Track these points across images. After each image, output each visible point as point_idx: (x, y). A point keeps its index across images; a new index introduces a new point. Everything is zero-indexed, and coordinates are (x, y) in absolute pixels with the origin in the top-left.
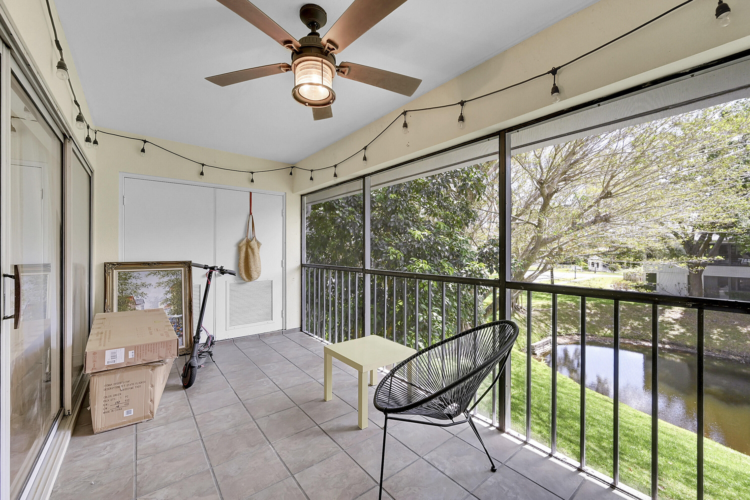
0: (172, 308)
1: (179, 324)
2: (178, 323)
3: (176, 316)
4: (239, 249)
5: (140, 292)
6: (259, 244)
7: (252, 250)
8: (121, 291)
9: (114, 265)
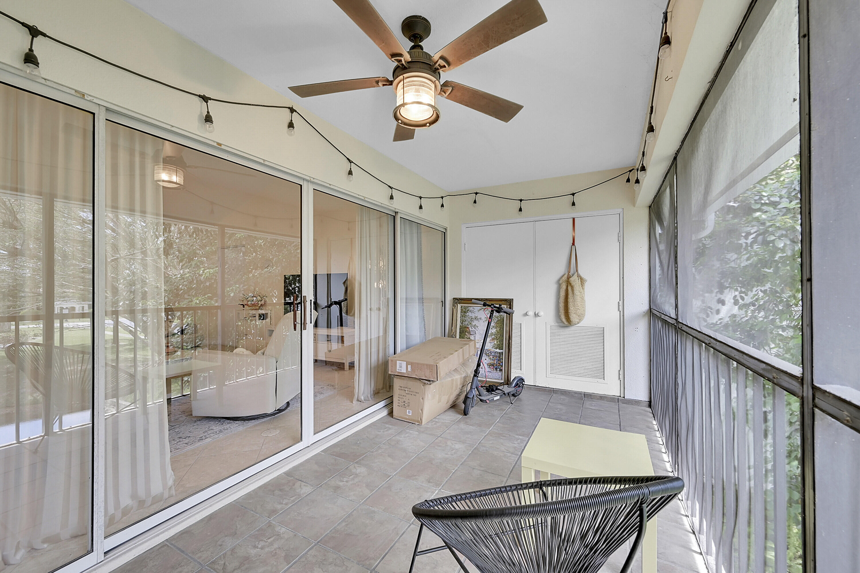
0: (495, 343)
1: (500, 359)
2: (499, 357)
3: (498, 350)
4: (559, 286)
5: (474, 324)
6: (582, 281)
7: (572, 287)
8: (462, 322)
9: (458, 300)
